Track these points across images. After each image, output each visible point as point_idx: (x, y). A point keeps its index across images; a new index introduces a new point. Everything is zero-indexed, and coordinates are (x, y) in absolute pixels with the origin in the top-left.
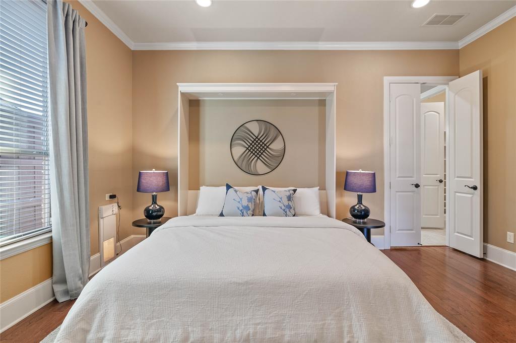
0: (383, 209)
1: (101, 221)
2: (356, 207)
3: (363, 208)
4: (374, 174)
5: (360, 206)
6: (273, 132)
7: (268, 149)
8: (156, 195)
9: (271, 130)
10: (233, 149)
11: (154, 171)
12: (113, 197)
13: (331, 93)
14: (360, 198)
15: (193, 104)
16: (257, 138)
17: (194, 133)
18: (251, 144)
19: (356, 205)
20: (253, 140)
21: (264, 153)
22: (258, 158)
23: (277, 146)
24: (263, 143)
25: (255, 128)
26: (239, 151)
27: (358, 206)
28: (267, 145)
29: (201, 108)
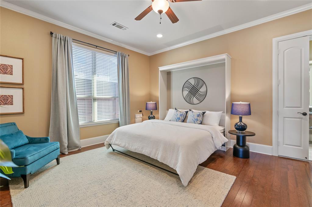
0: (272, 128)
1: (136, 119)
2: (238, 124)
3: (243, 124)
4: (249, 105)
5: (240, 123)
6: (201, 83)
7: (198, 92)
8: (152, 112)
9: (200, 82)
10: (183, 92)
11: (151, 102)
12: (141, 111)
13: (224, 60)
14: (241, 119)
15: (168, 74)
16: (193, 86)
17: (169, 86)
18: (191, 90)
19: (238, 123)
20: (192, 87)
21: (197, 94)
22: (194, 96)
23: (203, 90)
24: (196, 89)
25: (192, 82)
26: (186, 93)
27: (239, 123)
28: (198, 89)
29: (171, 75)
